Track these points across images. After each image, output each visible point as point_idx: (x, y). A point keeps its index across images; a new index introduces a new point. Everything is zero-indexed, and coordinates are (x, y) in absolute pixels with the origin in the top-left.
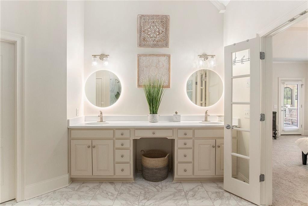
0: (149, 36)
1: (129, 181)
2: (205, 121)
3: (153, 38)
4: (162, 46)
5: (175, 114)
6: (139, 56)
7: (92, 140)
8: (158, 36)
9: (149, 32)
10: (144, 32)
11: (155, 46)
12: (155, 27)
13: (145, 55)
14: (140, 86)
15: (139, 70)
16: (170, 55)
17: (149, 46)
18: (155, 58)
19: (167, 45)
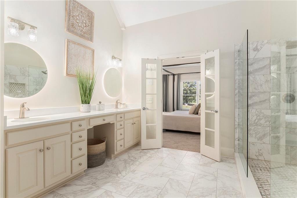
0: (77, 24)
1: (81, 175)
2: (116, 108)
3: (81, 28)
4: (88, 39)
6: (69, 41)
7: (44, 140)
8: (85, 28)
9: (77, 19)
10: (73, 17)
11: (82, 36)
12: (83, 18)
13: (74, 43)
14: (69, 74)
15: (68, 56)
16: (94, 50)
17: (76, 34)
18: (82, 49)
19: (91, 39)
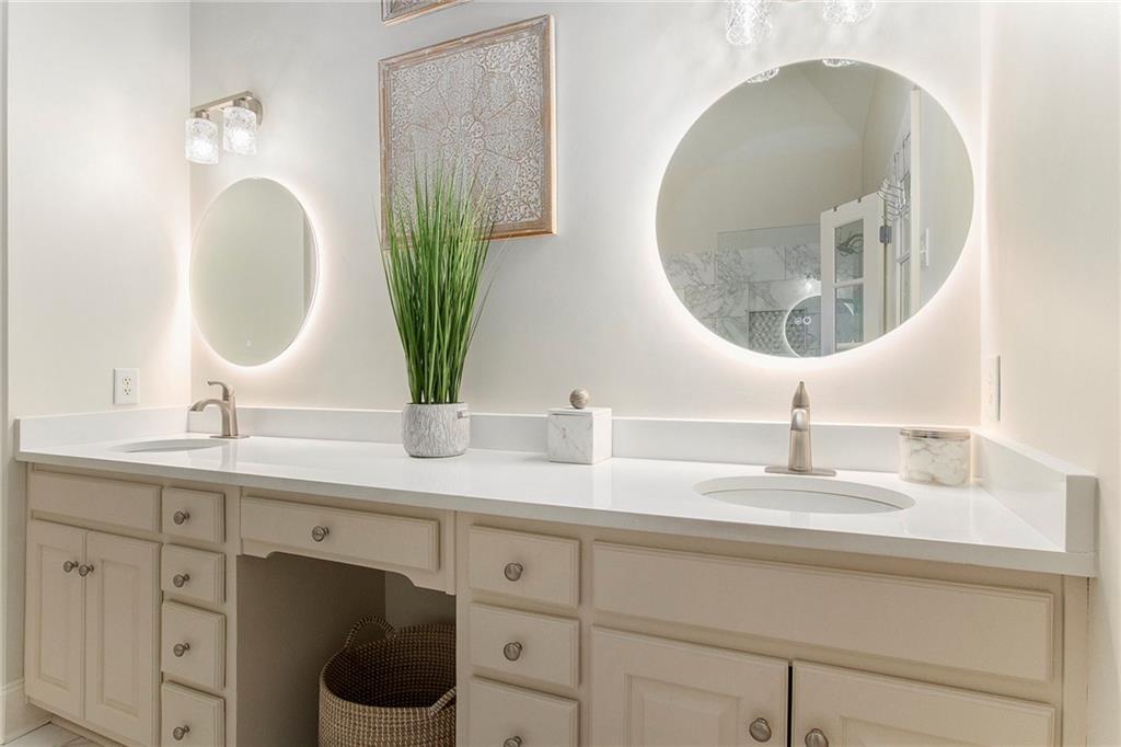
2: (794, 470)
5: (569, 408)
6: (388, 69)
13: (416, 57)
15: (388, 147)
16: (546, 18)
18: (465, 61)
